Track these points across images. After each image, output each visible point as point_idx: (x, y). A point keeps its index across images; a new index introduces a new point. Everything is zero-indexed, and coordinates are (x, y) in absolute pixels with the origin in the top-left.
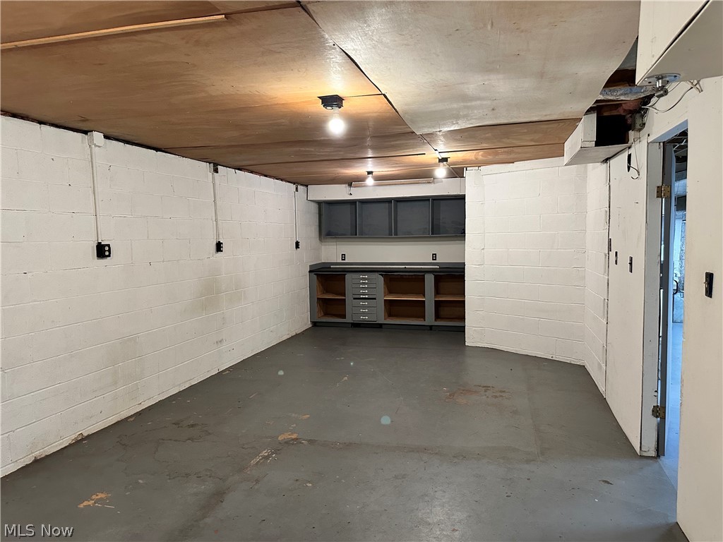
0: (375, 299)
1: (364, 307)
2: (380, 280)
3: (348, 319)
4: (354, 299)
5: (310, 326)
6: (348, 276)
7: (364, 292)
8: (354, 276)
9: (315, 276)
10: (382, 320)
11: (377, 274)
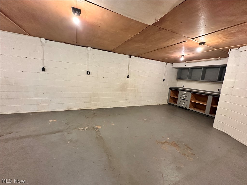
0: (187, 100)
1: (183, 102)
2: (190, 95)
3: (177, 105)
4: (181, 99)
5: (167, 104)
6: (180, 92)
7: (184, 97)
8: (182, 92)
9: (171, 90)
10: (188, 108)
11: (189, 92)
